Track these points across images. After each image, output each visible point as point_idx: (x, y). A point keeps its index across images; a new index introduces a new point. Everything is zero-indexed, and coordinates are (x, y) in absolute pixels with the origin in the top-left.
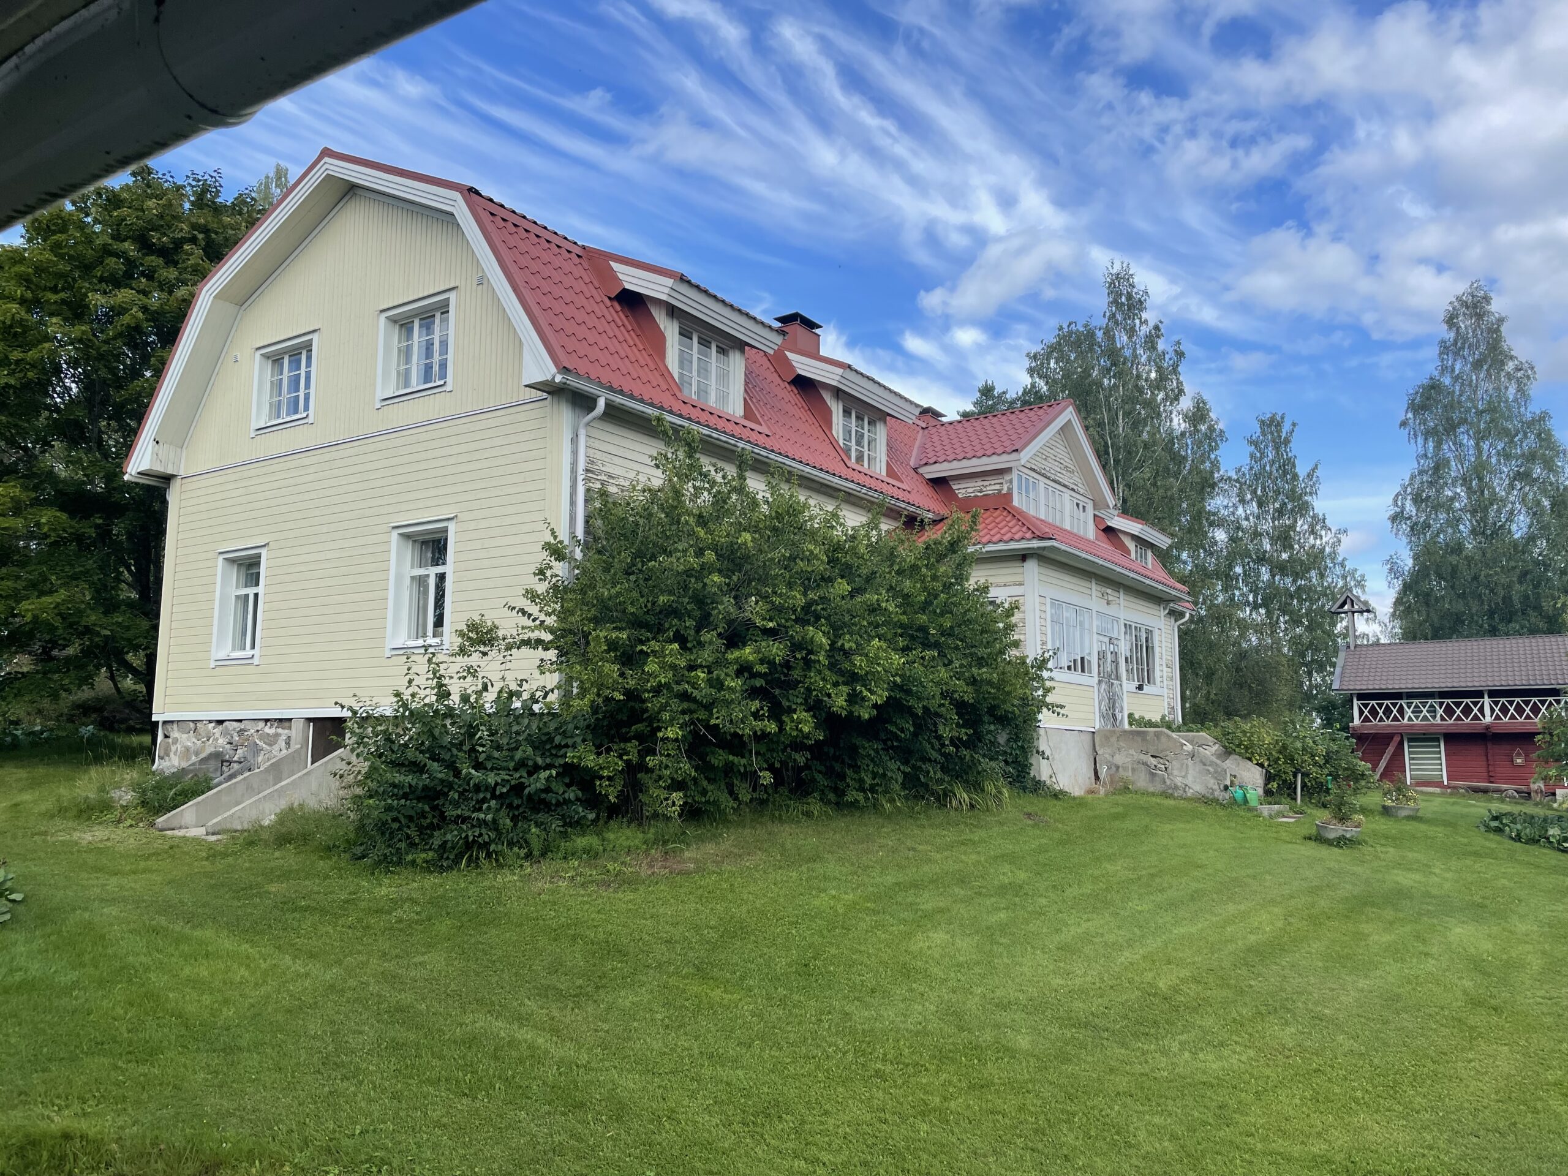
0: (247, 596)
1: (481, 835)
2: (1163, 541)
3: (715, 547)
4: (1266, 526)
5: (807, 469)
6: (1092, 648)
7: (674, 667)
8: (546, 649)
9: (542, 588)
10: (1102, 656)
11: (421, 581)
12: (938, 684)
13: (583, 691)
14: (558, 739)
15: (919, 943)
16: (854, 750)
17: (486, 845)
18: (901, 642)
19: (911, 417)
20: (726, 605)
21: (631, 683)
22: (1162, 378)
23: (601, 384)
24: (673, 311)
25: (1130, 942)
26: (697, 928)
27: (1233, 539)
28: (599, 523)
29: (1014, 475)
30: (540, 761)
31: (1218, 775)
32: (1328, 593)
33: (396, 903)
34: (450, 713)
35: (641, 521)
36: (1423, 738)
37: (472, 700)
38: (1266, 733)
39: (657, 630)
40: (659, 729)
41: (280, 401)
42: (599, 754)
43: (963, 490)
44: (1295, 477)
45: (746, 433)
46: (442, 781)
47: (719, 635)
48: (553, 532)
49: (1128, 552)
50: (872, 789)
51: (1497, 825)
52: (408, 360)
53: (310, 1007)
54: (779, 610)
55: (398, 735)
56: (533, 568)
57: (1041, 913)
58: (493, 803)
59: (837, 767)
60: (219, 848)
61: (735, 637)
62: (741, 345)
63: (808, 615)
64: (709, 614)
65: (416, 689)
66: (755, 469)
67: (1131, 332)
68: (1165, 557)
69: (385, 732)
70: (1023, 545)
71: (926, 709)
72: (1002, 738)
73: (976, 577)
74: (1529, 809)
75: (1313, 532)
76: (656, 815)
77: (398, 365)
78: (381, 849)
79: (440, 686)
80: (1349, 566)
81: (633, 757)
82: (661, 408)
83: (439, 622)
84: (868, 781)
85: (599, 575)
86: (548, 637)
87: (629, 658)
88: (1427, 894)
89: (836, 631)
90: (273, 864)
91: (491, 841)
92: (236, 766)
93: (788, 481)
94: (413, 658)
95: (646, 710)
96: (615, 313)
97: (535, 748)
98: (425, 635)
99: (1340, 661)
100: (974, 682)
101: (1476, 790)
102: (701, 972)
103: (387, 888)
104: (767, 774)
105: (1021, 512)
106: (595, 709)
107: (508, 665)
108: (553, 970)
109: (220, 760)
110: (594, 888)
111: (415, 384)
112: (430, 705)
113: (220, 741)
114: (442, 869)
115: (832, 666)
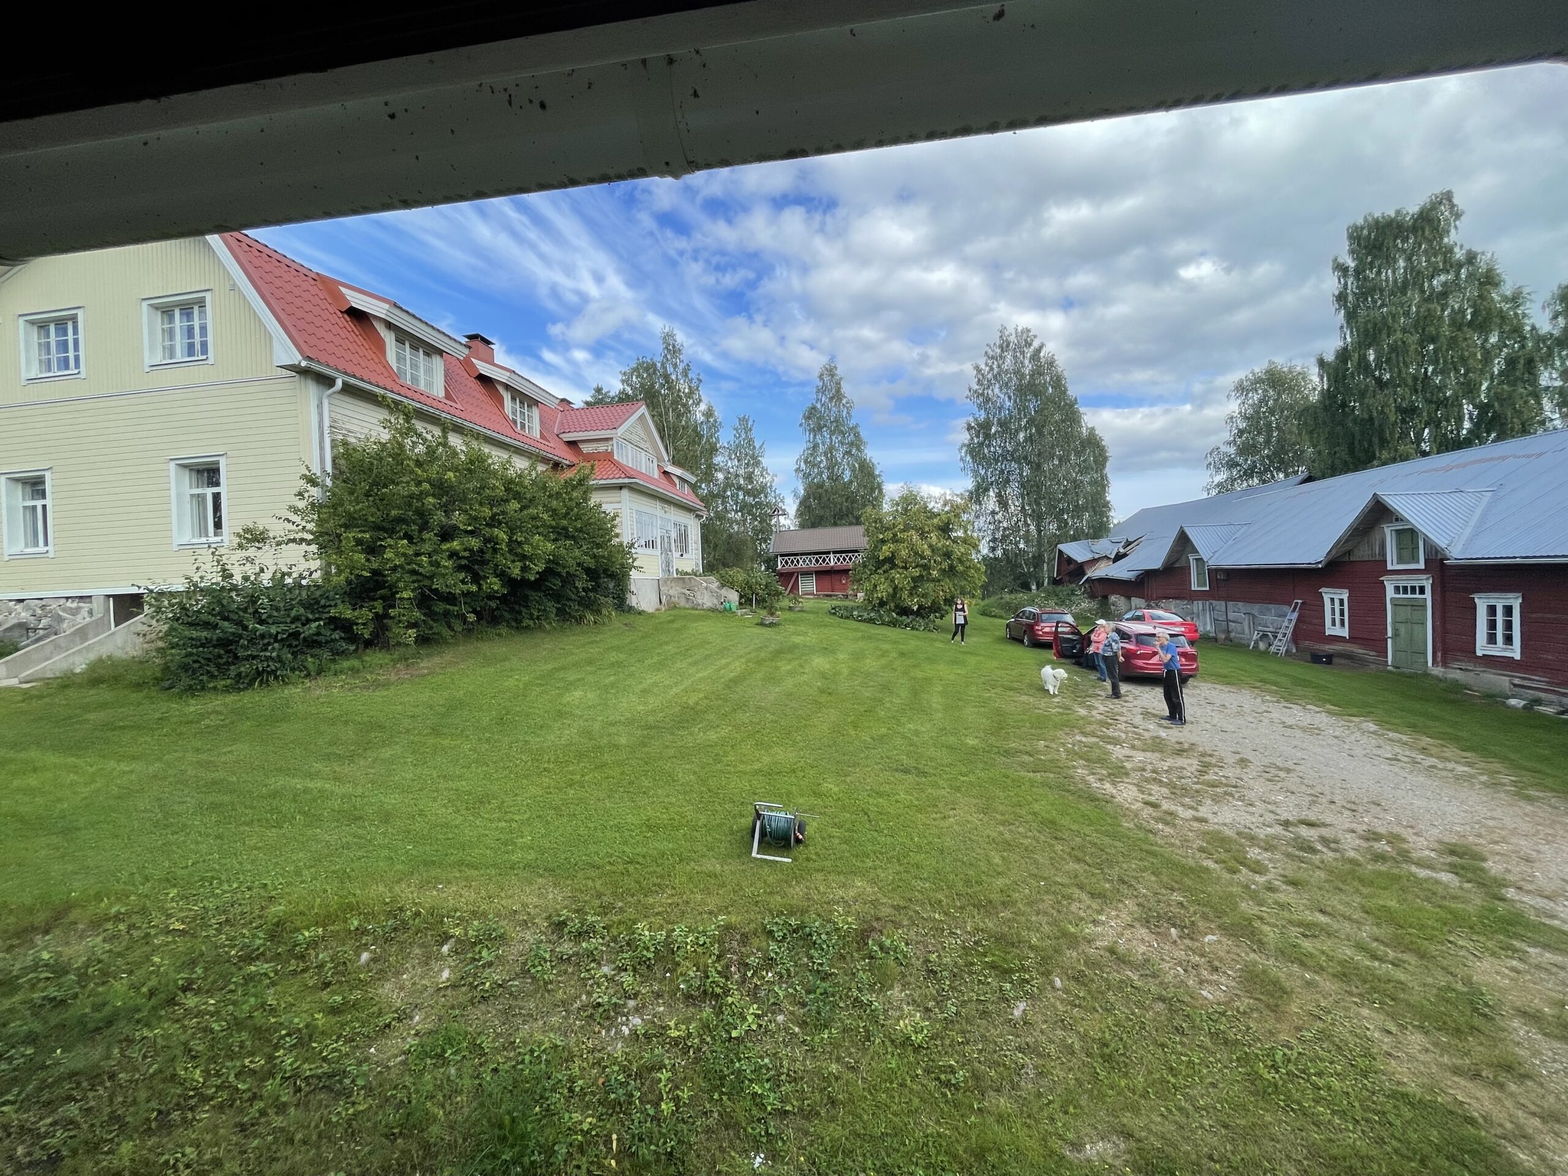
0: (34, 508)
1: (268, 666)
2: (693, 479)
3: (429, 481)
4: (741, 472)
5: (489, 432)
6: (657, 534)
7: (404, 555)
8: (309, 544)
9: (301, 504)
10: (662, 538)
11: (201, 498)
12: (574, 559)
13: (340, 572)
14: (323, 602)
15: (567, 698)
16: (526, 598)
17: (274, 672)
18: (552, 536)
19: (554, 404)
20: (439, 517)
21: (375, 566)
22: (691, 392)
23: (337, 370)
24: (389, 326)
25: (676, 684)
26: (431, 707)
27: (726, 478)
28: (343, 462)
29: (615, 441)
30: (310, 616)
31: (718, 597)
32: (768, 505)
33: (202, 716)
34: (234, 588)
35: (375, 462)
36: (806, 573)
37: (252, 578)
38: (738, 574)
39: (391, 532)
40: (397, 593)
41: (49, 359)
42: (354, 610)
43: (586, 448)
44: (754, 447)
45: (447, 408)
46: (233, 634)
47: (436, 535)
48: (307, 468)
49: (675, 485)
50: (538, 618)
51: (834, 612)
52: (172, 337)
53: (138, 792)
54: (476, 519)
55: (191, 605)
56: (296, 491)
57: (632, 675)
58: (276, 645)
59: (517, 607)
60: (34, 692)
61: (447, 534)
62: (440, 352)
63: (493, 522)
64: (427, 522)
65: (204, 574)
66: (454, 430)
67: (675, 366)
68: (694, 487)
69: (180, 603)
70: (620, 481)
71: (568, 573)
72: (611, 585)
73: (595, 499)
74: (847, 603)
75: (762, 475)
76: (399, 644)
77: (163, 341)
78: (186, 681)
79: (224, 570)
80: (777, 492)
81: (380, 611)
82: (385, 389)
83: (218, 525)
84: (536, 614)
85: (346, 497)
86: (310, 537)
87: (372, 550)
88: (805, 646)
89: (512, 531)
90: (88, 700)
91: (277, 669)
92: (41, 632)
93: (477, 439)
94: (198, 552)
95: (387, 581)
96: (346, 322)
97: (305, 608)
98: (207, 536)
99: (773, 537)
100: (595, 556)
101: (827, 596)
102: (435, 731)
103: (193, 706)
104: (472, 615)
105: (619, 463)
106: (349, 582)
107: (279, 556)
108: (332, 743)
109: (24, 628)
110: (358, 690)
111: (179, 356)
112: (217, 584)
113: (23, 614)
114: (240, 690)
115: (510, 551)
